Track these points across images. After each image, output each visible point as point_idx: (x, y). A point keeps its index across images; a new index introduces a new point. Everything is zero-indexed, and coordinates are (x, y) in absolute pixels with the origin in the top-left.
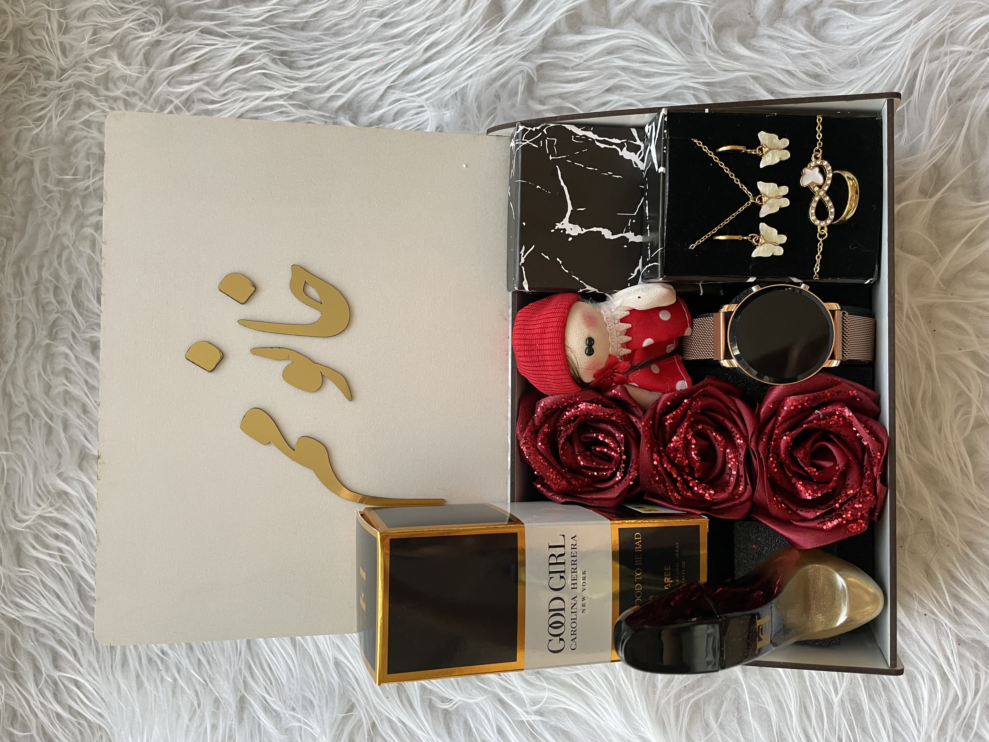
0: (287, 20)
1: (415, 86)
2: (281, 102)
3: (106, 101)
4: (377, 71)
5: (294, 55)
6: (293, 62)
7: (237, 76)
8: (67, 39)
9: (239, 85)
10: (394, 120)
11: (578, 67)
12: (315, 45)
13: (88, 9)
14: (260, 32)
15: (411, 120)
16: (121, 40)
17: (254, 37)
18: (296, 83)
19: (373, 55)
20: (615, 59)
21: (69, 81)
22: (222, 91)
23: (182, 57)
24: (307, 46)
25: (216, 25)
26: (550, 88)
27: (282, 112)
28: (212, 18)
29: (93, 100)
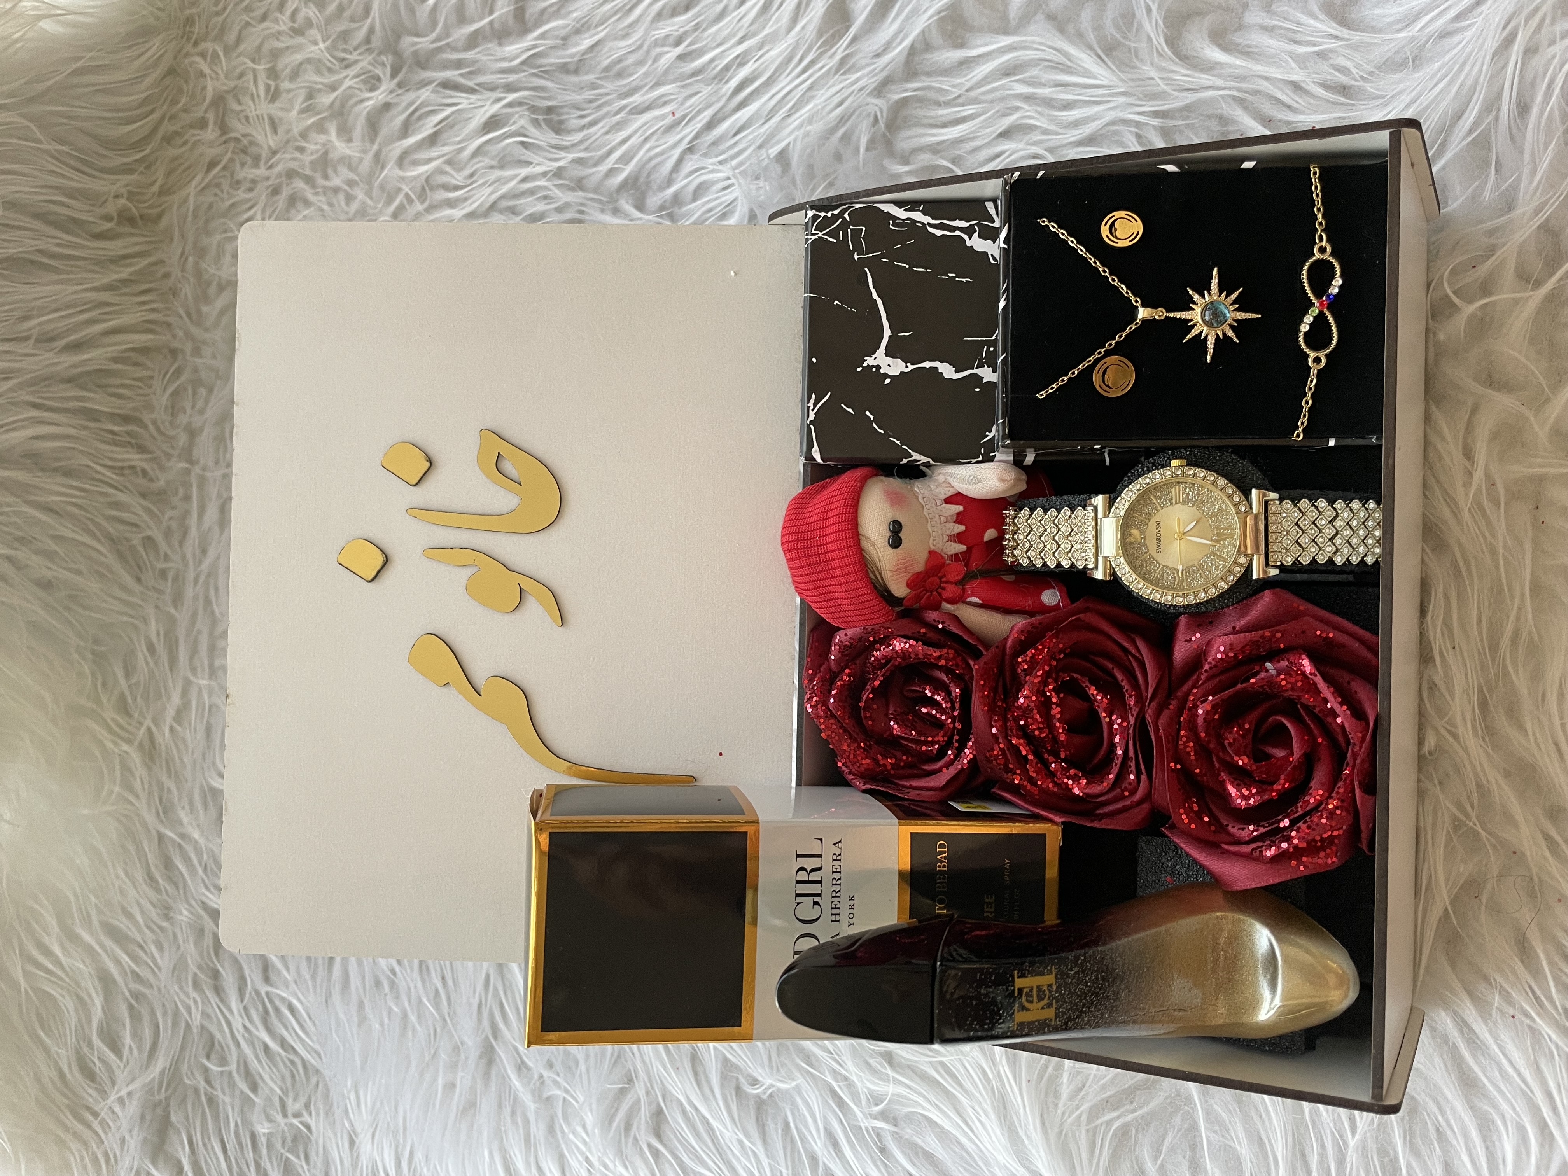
0: (553, 60)
1: (722, 147)
2: (542, 182)
3: (325, 193)
4: (669, 129)
5: (562, 111)
6: (561, 122)
7: (487, 148)
8: (273, 109)
9: (487, 161)
10: (694, 199)
11: (960, 101)
12: (589, 94)
13: (301, 64)
14: (519, 81)
15: (716, 199)
16: (343, 106)
17: (510, 88)
18: (563, 154)
19: (665, 103)
20: (1015, 84)
21: (277, 170)
22: (467, 172)
23: (417, 125)
24: (578, 98)
25: (461, 75)
26: (916, 136)
27: (546, 197)
28: (459, 64)
29: (309, 194)
